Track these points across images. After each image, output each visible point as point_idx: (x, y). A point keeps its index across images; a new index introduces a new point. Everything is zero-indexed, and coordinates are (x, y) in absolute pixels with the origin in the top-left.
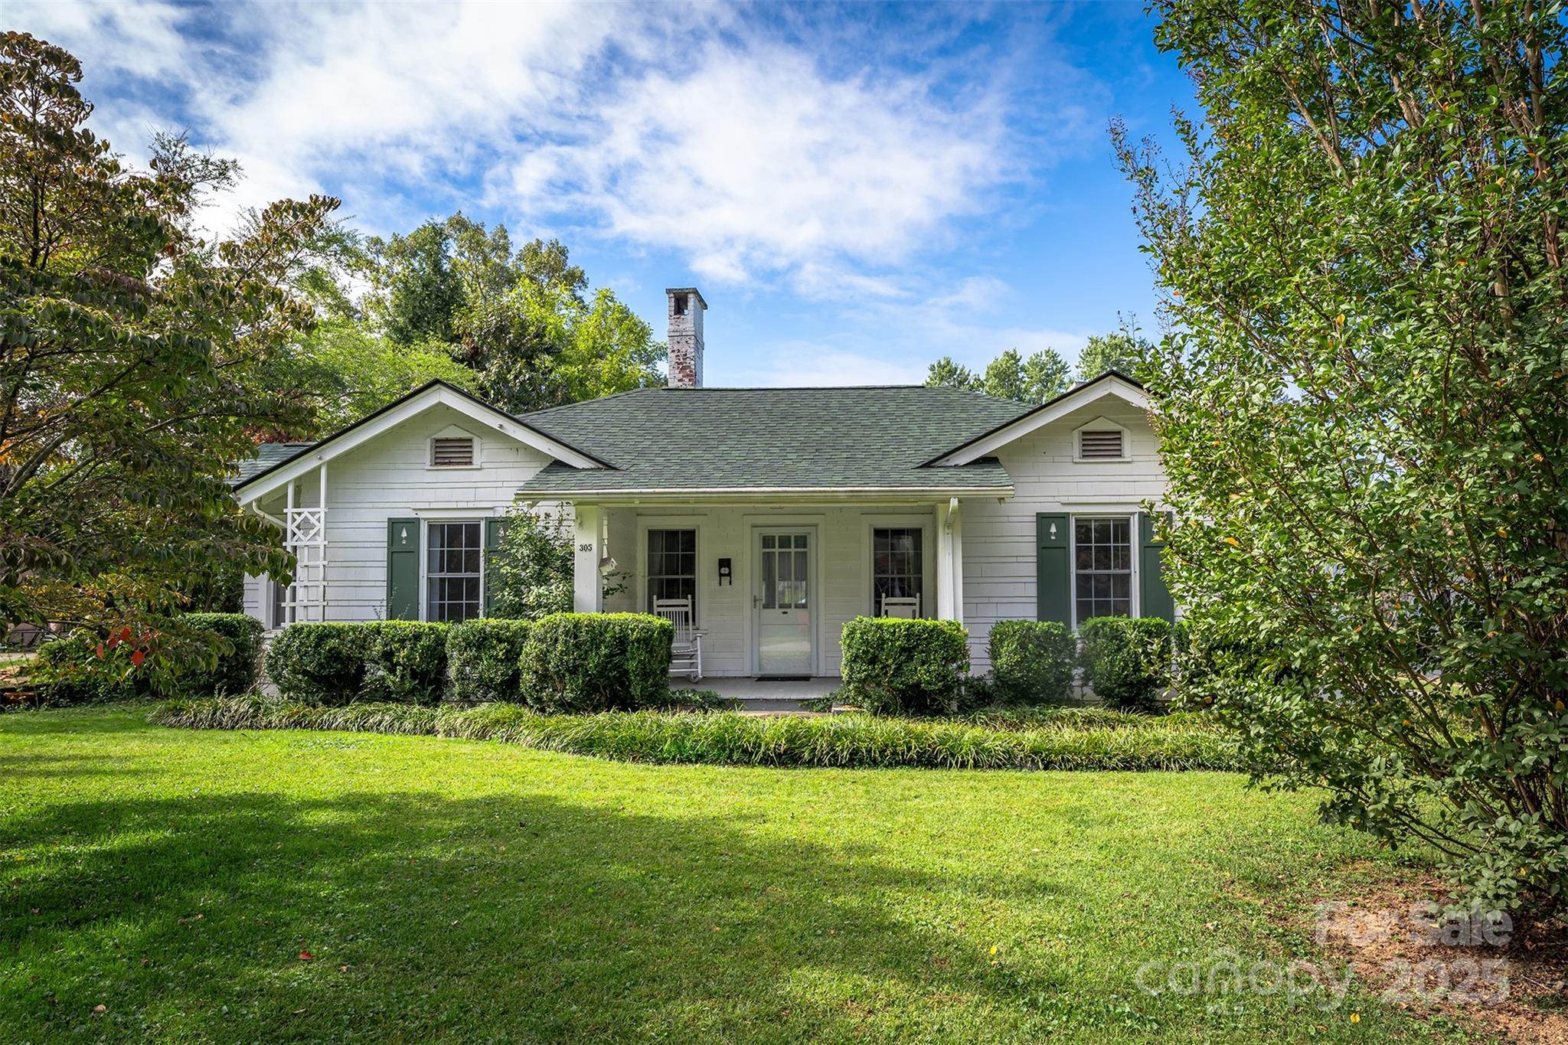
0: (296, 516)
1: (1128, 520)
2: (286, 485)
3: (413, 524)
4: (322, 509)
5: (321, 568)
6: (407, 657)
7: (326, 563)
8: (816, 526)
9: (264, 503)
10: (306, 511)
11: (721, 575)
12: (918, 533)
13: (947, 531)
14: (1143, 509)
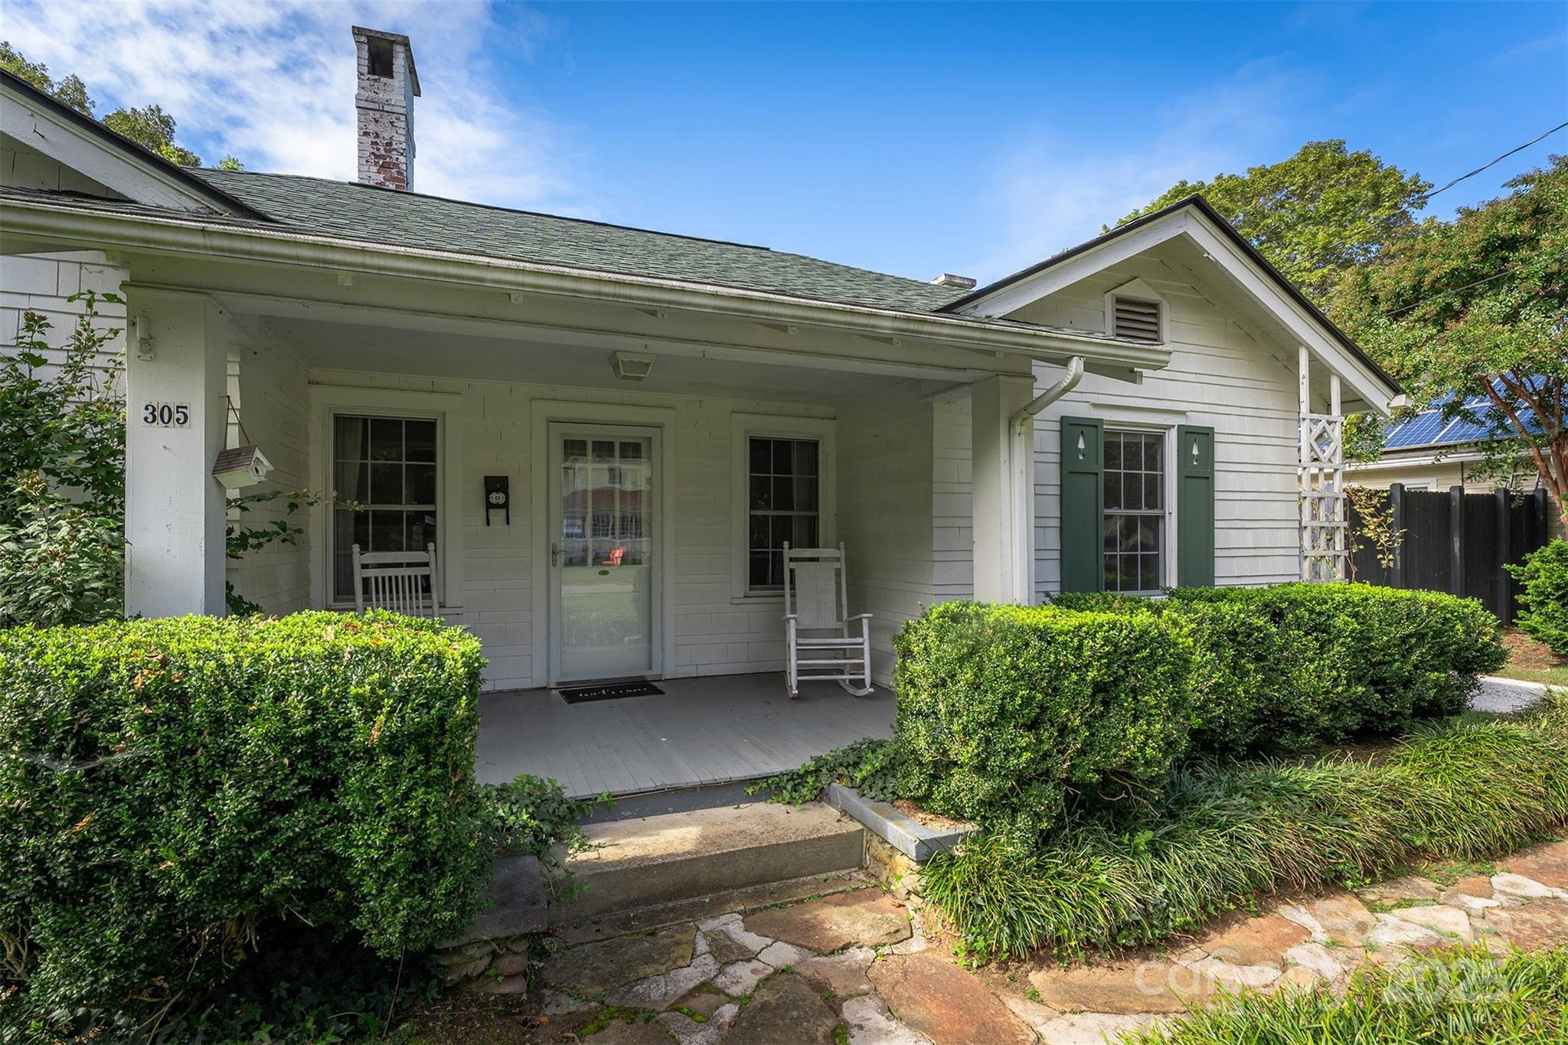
1: (1162, 436)
8: (660, 426)
11: (489, 506)
12: (811, 448)
13: (1018, 429)
14: (1182, 421)
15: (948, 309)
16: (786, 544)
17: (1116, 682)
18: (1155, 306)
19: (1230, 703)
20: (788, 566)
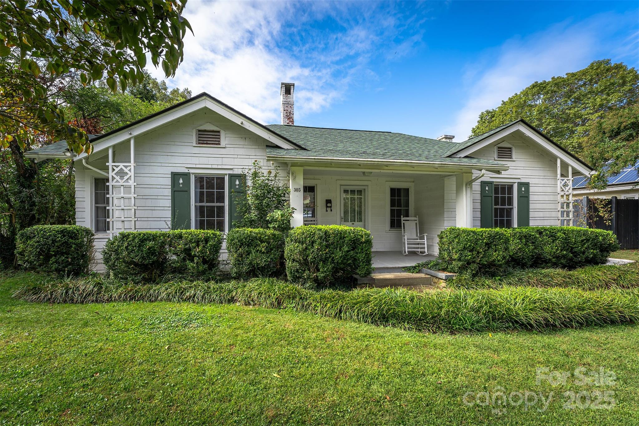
0: (115, 168)
1: (512, 186)
2: (107, 149)
3: (186, 176)
4: (132, 164)
5: (133, 199)
6: (201, 252)
7: (136, 196)
8: (367, 186)
9: (90, 160)
10: (121, 165)
11: (327, 207)
12: (407, 190)
13: (468, 186)
14: (519, 181)
15: (449, 156)
16: (402, 216)
17: (491, 243)
18: (510, 148)
19: (524, 253)
20: (402, 222)
